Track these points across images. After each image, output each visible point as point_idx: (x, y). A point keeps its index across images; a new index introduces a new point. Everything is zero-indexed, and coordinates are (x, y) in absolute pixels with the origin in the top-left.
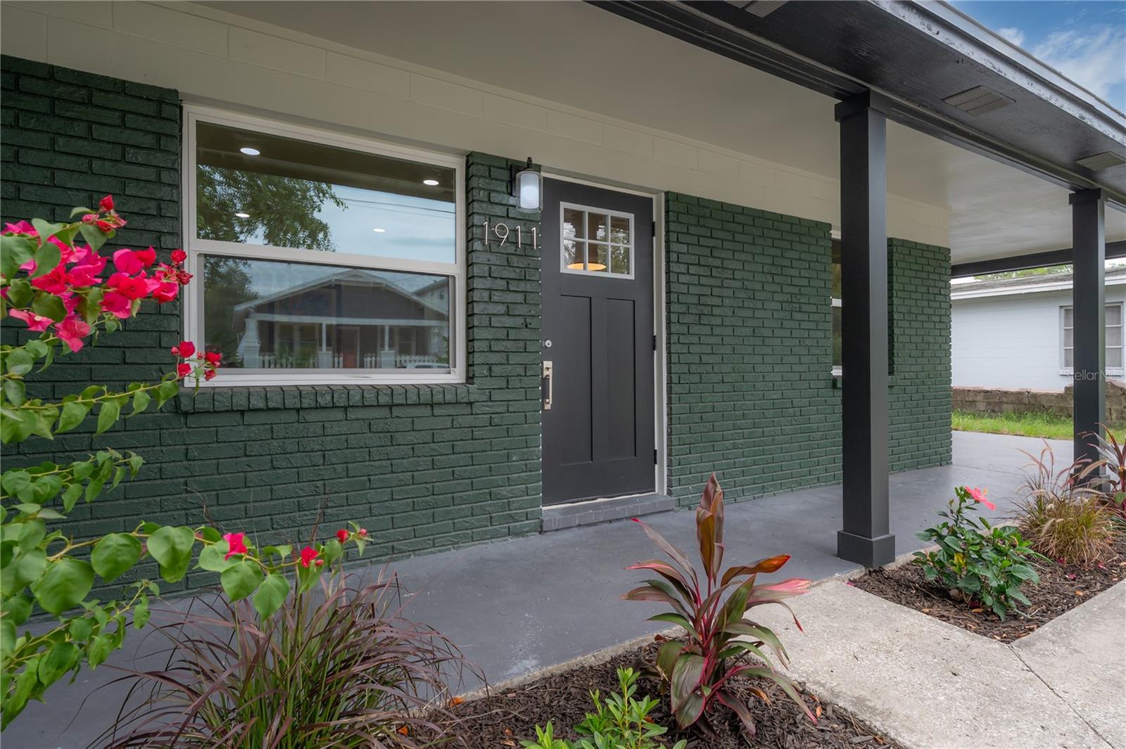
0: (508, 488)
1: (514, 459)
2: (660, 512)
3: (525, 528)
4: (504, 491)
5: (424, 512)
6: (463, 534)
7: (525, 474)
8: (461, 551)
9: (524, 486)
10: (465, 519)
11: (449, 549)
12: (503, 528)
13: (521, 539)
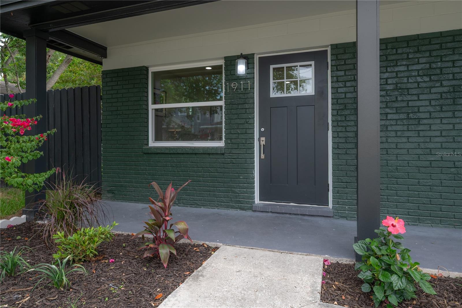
0: (239, 189)
1: (241, 178)
2: (324, 216)
3: (245, 207)
4: (237, 190)
5: (207, 193)
6: (220, 204)
7: (246, 185)
8: (219, 210)
9: (246, 190)
10: (221, 198)
11: (215, 208)
12: (237, 205)
13: (244, 211)
